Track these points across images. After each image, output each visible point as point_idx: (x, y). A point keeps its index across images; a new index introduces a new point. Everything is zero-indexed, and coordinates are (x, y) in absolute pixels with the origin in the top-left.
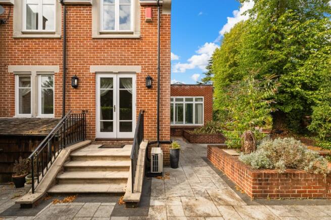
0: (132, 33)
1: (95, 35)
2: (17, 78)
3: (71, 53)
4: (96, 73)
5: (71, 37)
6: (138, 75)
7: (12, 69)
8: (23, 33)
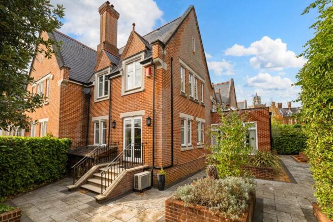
0: (140, 88)
1: (123, 94)
2: (95, 124)
3: (113, 107)
4: (123, 118)
5: (113, 98)
6: (143, 117)
7: (94, 119)
8: (98, 99)
